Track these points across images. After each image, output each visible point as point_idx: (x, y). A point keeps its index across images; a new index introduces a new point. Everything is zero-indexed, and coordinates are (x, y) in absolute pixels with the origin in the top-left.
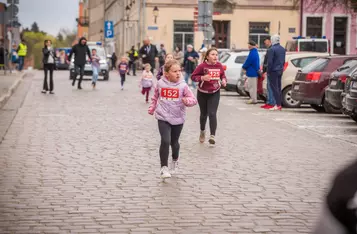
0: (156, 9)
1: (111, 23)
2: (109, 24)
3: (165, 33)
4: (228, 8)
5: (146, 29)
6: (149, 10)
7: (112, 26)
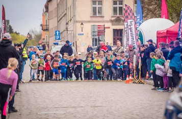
0: (82, 24)
1: (59, 31)
2: (58, 32)
3: (87, 37)
4: (122, 22)
5: (77, 35)
6: (78, 25)
7: (59, 34)
